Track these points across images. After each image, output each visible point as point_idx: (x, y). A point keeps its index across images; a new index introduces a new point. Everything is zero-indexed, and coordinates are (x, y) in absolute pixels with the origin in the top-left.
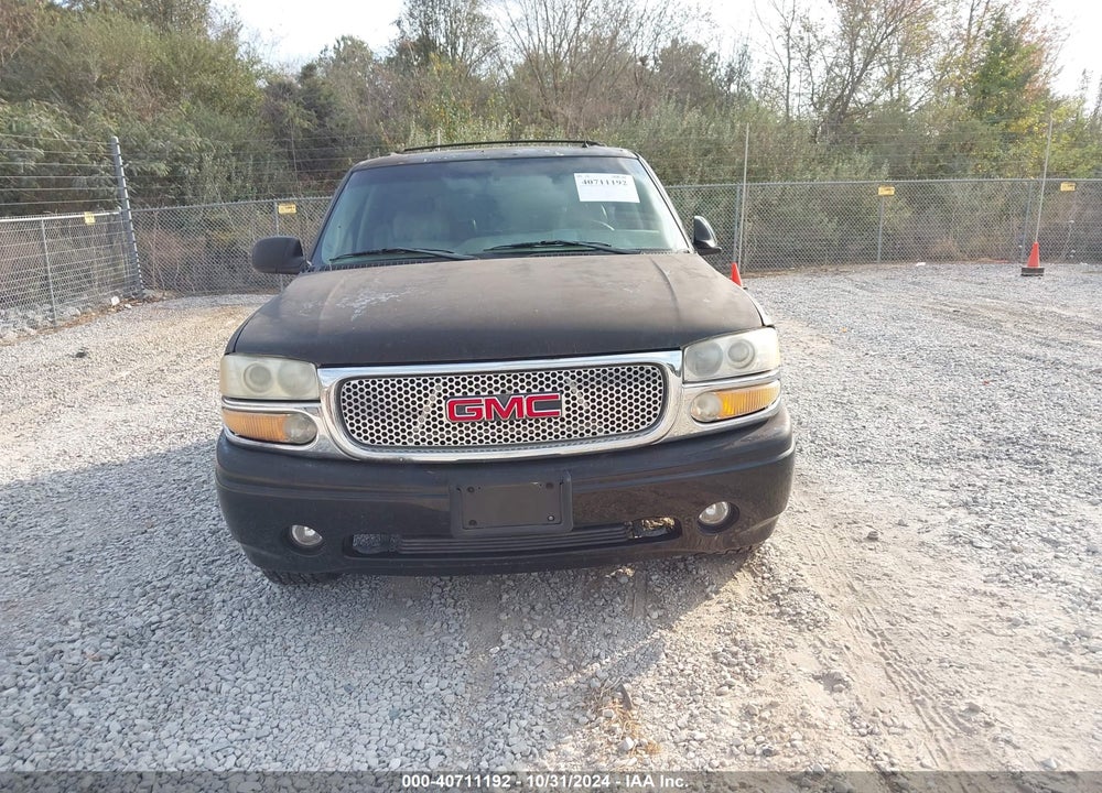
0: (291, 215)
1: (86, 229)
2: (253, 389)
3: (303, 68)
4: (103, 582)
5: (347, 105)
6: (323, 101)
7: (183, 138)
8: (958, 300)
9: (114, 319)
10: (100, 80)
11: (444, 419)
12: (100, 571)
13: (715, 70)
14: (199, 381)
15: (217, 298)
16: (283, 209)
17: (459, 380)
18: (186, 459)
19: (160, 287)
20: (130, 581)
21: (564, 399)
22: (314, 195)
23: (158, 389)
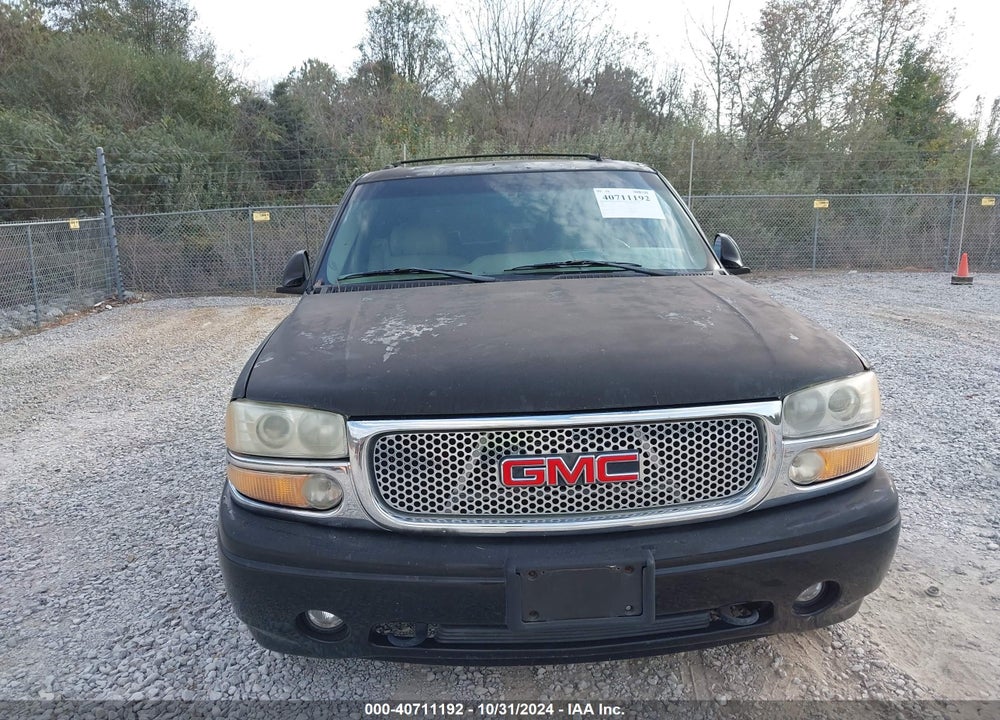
0: (265, 222)
1: (71, 233)
2: (269, 445)
3: (276, 86)
4: (79, 636)
5: (315, 122)
6: (292, 117)
7: (164, 148)
8: (902, 308)
9: (94, 319)
10: (88, 95)
11: (497, 483)
12: (76, 620)
13: (646, 93)
14: (179, 386)
15: (194, 300)
16: (258, 217)
17: (517, 436)
18: (167, 476)
19: (140, 289)
20: (108, 634)
21: (642, 459)
22: (285, 204)
23: (138, 395)
